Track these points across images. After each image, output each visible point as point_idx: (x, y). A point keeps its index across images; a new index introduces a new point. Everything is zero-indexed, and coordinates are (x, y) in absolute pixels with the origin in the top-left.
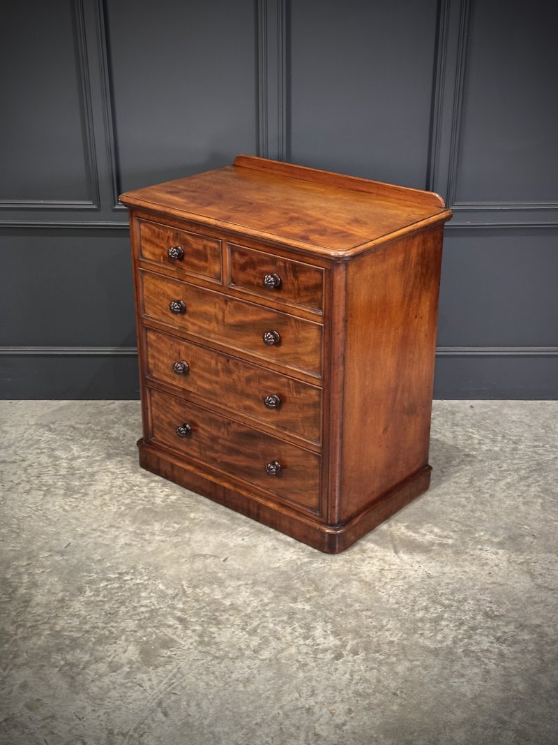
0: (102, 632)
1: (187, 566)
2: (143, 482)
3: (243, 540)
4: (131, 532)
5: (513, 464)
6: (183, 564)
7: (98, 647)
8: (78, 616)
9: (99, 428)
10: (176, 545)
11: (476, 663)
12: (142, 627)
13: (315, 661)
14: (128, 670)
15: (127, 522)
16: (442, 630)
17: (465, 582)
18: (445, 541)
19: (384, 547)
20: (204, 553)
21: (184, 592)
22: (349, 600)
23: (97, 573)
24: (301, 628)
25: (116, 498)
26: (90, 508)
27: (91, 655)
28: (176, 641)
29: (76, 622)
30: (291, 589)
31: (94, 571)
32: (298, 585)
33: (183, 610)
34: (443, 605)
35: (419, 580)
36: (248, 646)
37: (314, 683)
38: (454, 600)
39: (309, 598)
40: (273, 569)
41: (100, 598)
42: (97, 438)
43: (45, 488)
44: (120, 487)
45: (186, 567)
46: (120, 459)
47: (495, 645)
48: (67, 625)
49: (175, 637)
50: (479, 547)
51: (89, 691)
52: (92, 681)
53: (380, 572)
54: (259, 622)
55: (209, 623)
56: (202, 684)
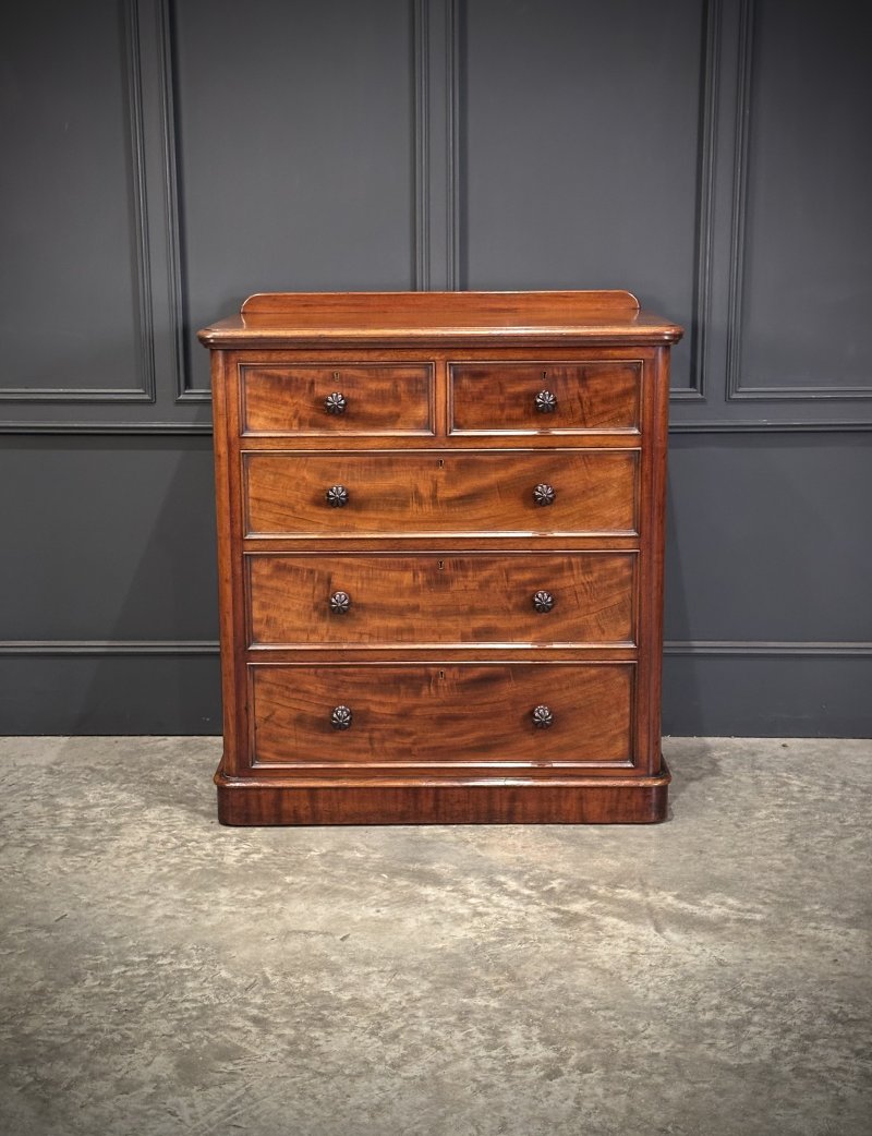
0: (109, 1036)
1: (275, 946)
2: (206, 837)
3: (378, 911)
4: (176, 901)
5: (864, 818)
6: (266, 944)
7: (98, 1058)
8: (67, 1014)
9: (134, 770)
10: (256, 919)
11: (817, 1086)
12: (184, 1030)
13: (508, 1081)
14: (151, 1091)
15: (171, 888)
16: (749, 1039)
17: (789, 973)
18: (748, 916)
19: (637, 923)
20: (307, 929)
21: (266, 982)
22: (572, 994)
23: (108, 955)
24: (483, 1033)
25: (155, 856)
26: (107, 869)
27: (84, 1069)
28: (245, 1050)
29: (62, 1022)
30: (464, 979)
31: (104, 952)
32: (478, 973)
33: (261, 1007)
34: (750, 1004)
35: (703, 968)
36: (381, 1059)
37: (506, 1113)
38: (770, 997)
39: (498, 992)
40: (430, 951)
41: (112, 989)
42: (130, 782)
43: (31, 845)
44: (164, 843)
45: (271, 949)
46: (167, 807)
47: (853, 1061)
48: (45, 1026)
49: (243, 1045)
50: (813, 924)
51: (75, 1120)
52: (82, 1107)
53: (630, 956)
54: (403, 1024)
55: (311, 1025)
56: (289, 1113)
